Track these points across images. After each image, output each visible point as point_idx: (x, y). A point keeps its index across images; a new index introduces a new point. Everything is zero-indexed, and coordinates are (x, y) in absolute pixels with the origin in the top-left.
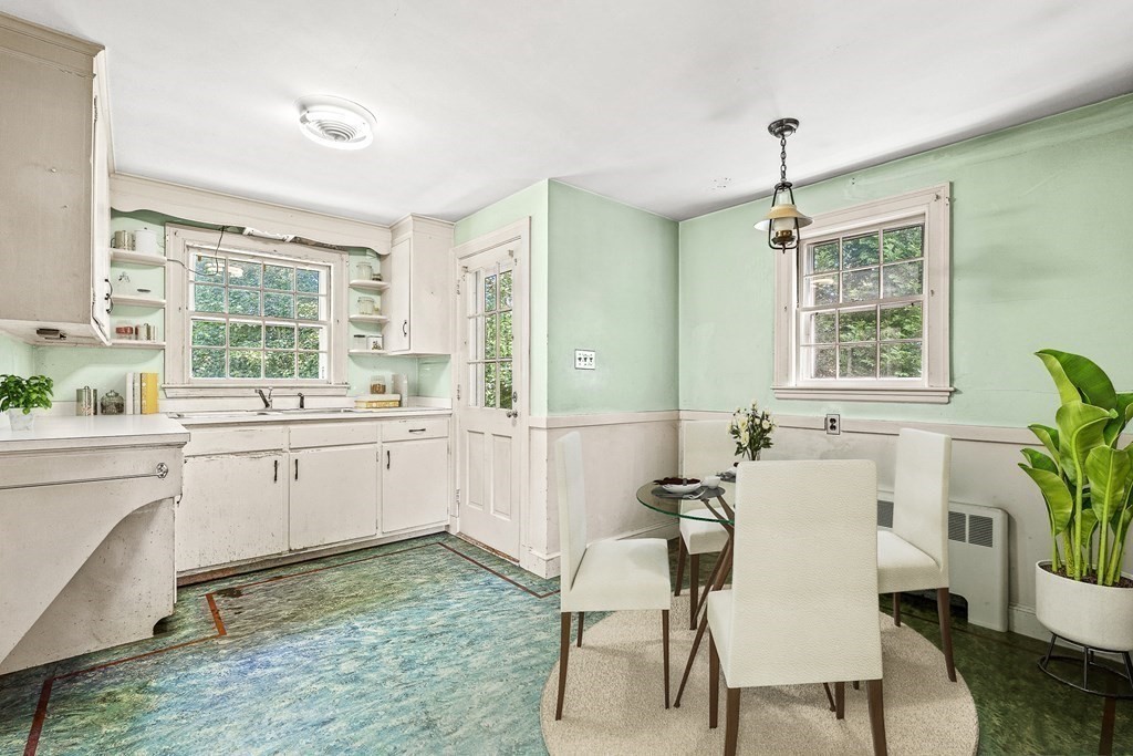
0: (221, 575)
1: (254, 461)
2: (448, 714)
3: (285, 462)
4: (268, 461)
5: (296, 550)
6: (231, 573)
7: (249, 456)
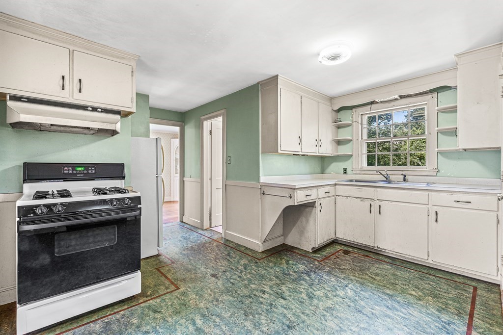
0: (354, 246)
1: (362, 202)
2: (300, 331)
3: (376, 205)
4: (367, 203)
5: (380, 248)
6: (357, 247)
7: (361, 199)
